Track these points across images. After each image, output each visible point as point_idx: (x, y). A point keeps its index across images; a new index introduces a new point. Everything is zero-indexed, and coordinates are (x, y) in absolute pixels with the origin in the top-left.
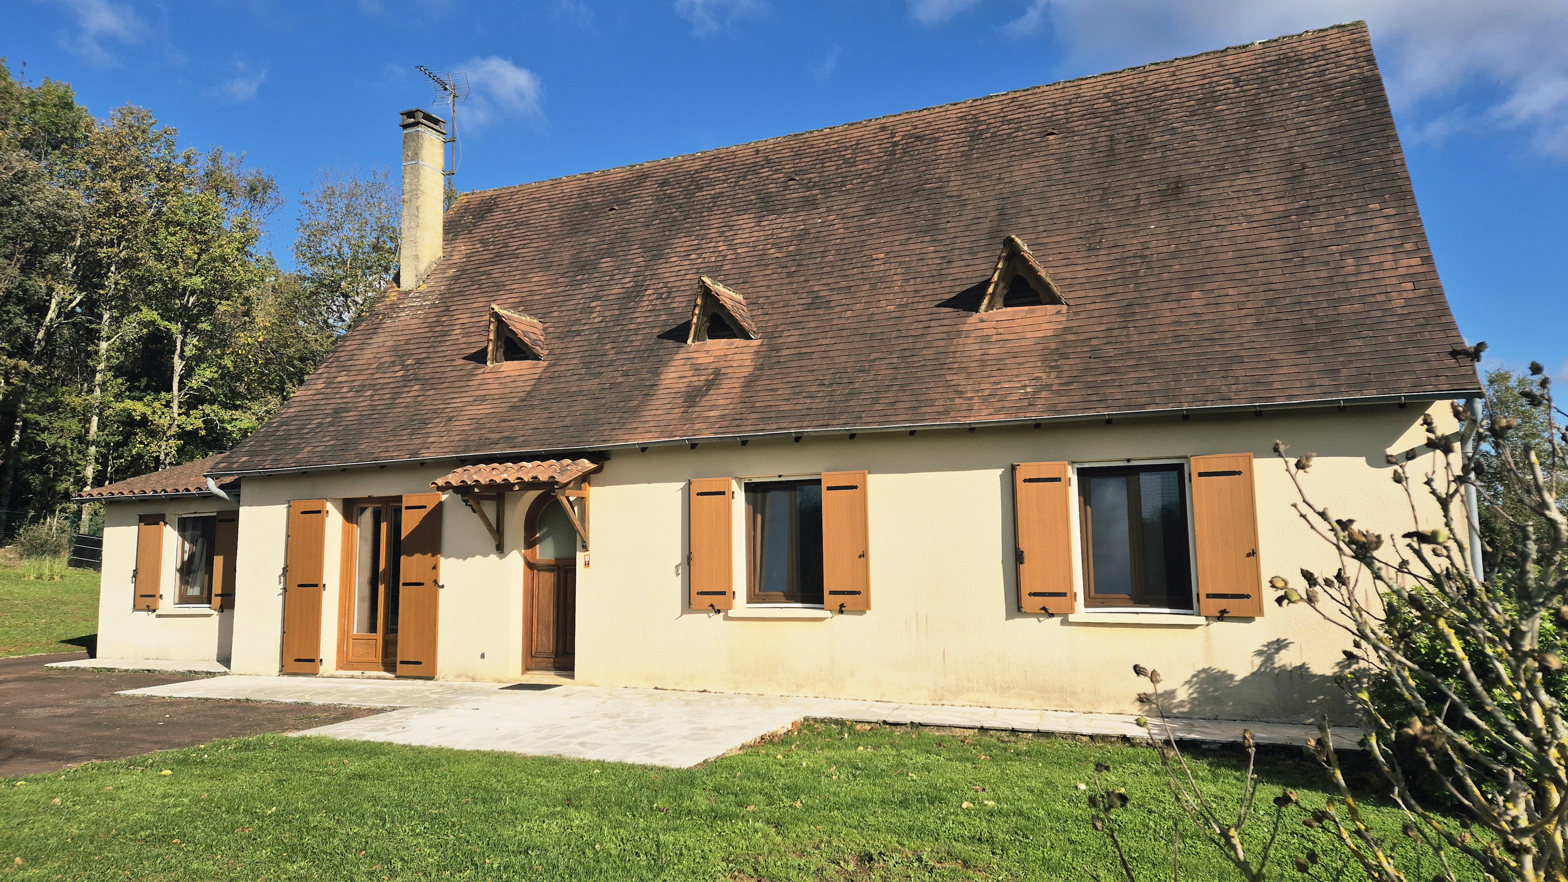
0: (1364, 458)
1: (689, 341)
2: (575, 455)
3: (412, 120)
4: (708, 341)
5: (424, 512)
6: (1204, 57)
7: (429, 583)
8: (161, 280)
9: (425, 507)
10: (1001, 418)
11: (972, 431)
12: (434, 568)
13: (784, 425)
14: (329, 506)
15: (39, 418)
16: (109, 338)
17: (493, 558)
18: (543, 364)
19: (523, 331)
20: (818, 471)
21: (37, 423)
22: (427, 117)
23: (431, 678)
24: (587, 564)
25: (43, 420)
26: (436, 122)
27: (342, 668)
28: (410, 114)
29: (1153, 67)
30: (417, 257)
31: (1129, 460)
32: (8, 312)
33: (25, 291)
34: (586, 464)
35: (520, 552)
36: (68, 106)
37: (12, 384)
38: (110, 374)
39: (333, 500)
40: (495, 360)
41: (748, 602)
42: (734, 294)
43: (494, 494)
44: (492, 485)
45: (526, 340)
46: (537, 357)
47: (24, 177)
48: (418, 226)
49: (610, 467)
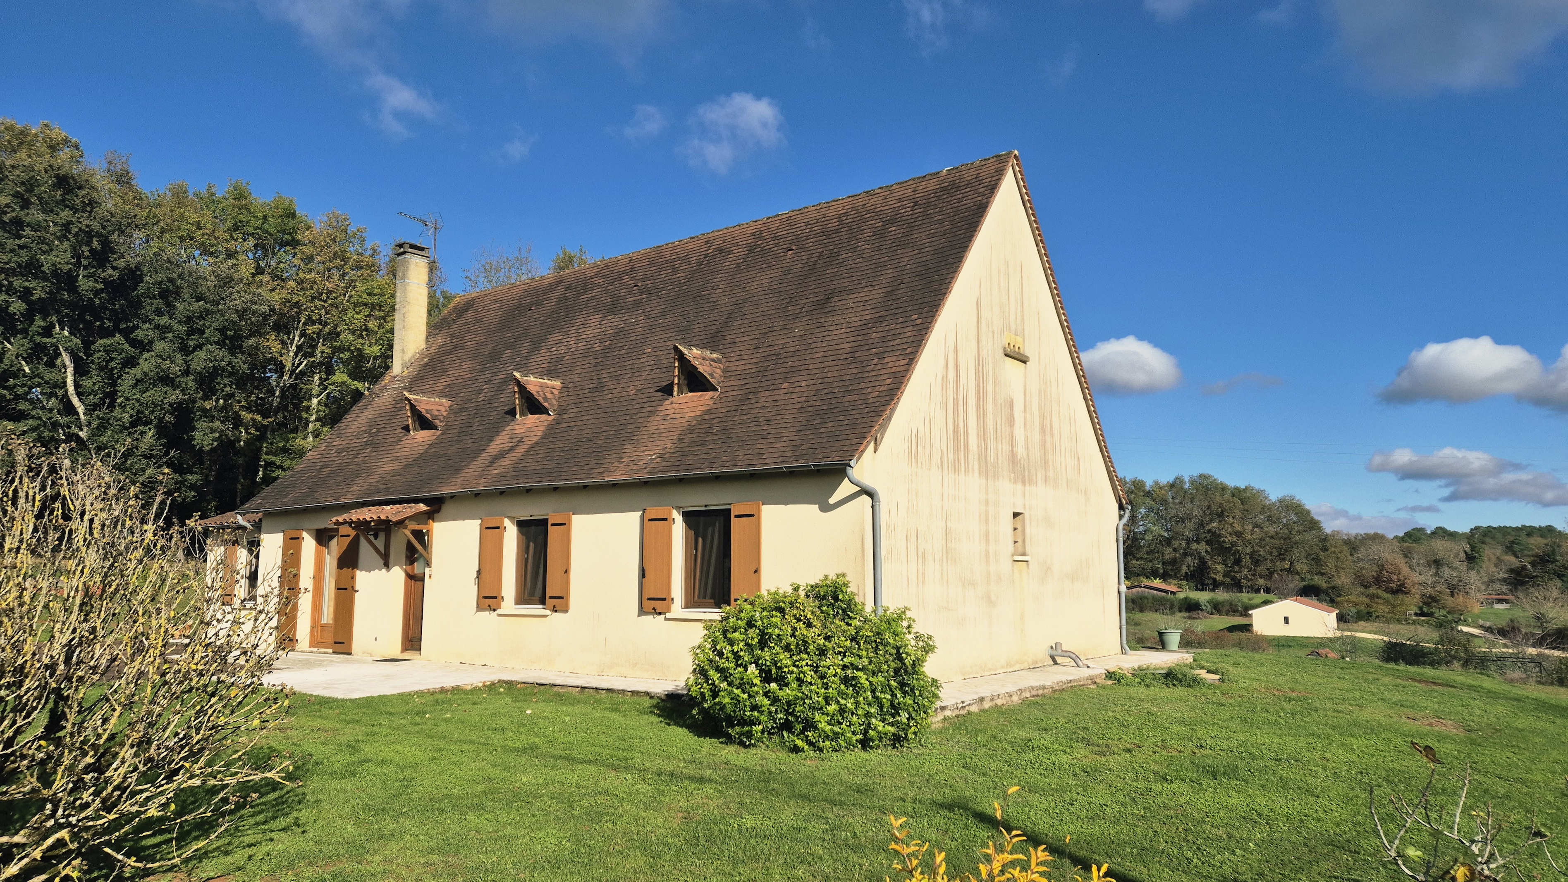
0: (817, 506)
1: (518, 416)
2: (417, 501)
3: (402, 250)
4: (530, 416)
5: (350, 539)
6: (911, 182)
7: (349, 588)
8: (349, 350)
9: (349, 536)
10: (626, 477)
11: (615, 486)
12: (353, 578)
13: (521, 481)
14: (305, 534)
15: (273, 459)
16: (319, 396)
17: (384, 570)
18: (439, 432)
19: (426, 410)
20: (545, 513)
21: (274, 463)
22: (413, 246)
23: (350, 654)
24: (430, 577)
25: (277, 460)
26: (422, 249)
27: (314, 647)
28: (401, 246)
29: (879, 191)
30: (403, 351)
31: (706, 506)
32: (219, 383)
33: (233, 367)
34: (422, 507)
35: (402, 568)
36: (293, 215)
37: (251, 433)
38: (319, 424)
39: (308, 531)
40: (415, 429)
41: (517, 604)
42: (549, 382)
43: (384, 527)
44: (379, 522)
45: (428, 416)
46: (435, 428)
47: (230, 282)
48: (404, 327)
49: (447, 508)
